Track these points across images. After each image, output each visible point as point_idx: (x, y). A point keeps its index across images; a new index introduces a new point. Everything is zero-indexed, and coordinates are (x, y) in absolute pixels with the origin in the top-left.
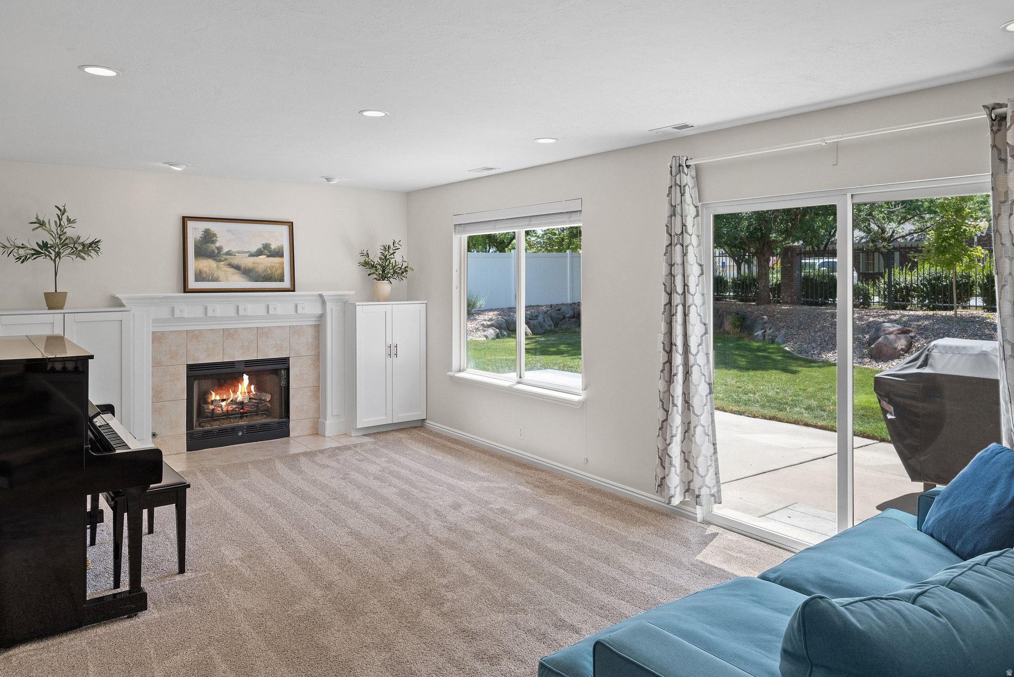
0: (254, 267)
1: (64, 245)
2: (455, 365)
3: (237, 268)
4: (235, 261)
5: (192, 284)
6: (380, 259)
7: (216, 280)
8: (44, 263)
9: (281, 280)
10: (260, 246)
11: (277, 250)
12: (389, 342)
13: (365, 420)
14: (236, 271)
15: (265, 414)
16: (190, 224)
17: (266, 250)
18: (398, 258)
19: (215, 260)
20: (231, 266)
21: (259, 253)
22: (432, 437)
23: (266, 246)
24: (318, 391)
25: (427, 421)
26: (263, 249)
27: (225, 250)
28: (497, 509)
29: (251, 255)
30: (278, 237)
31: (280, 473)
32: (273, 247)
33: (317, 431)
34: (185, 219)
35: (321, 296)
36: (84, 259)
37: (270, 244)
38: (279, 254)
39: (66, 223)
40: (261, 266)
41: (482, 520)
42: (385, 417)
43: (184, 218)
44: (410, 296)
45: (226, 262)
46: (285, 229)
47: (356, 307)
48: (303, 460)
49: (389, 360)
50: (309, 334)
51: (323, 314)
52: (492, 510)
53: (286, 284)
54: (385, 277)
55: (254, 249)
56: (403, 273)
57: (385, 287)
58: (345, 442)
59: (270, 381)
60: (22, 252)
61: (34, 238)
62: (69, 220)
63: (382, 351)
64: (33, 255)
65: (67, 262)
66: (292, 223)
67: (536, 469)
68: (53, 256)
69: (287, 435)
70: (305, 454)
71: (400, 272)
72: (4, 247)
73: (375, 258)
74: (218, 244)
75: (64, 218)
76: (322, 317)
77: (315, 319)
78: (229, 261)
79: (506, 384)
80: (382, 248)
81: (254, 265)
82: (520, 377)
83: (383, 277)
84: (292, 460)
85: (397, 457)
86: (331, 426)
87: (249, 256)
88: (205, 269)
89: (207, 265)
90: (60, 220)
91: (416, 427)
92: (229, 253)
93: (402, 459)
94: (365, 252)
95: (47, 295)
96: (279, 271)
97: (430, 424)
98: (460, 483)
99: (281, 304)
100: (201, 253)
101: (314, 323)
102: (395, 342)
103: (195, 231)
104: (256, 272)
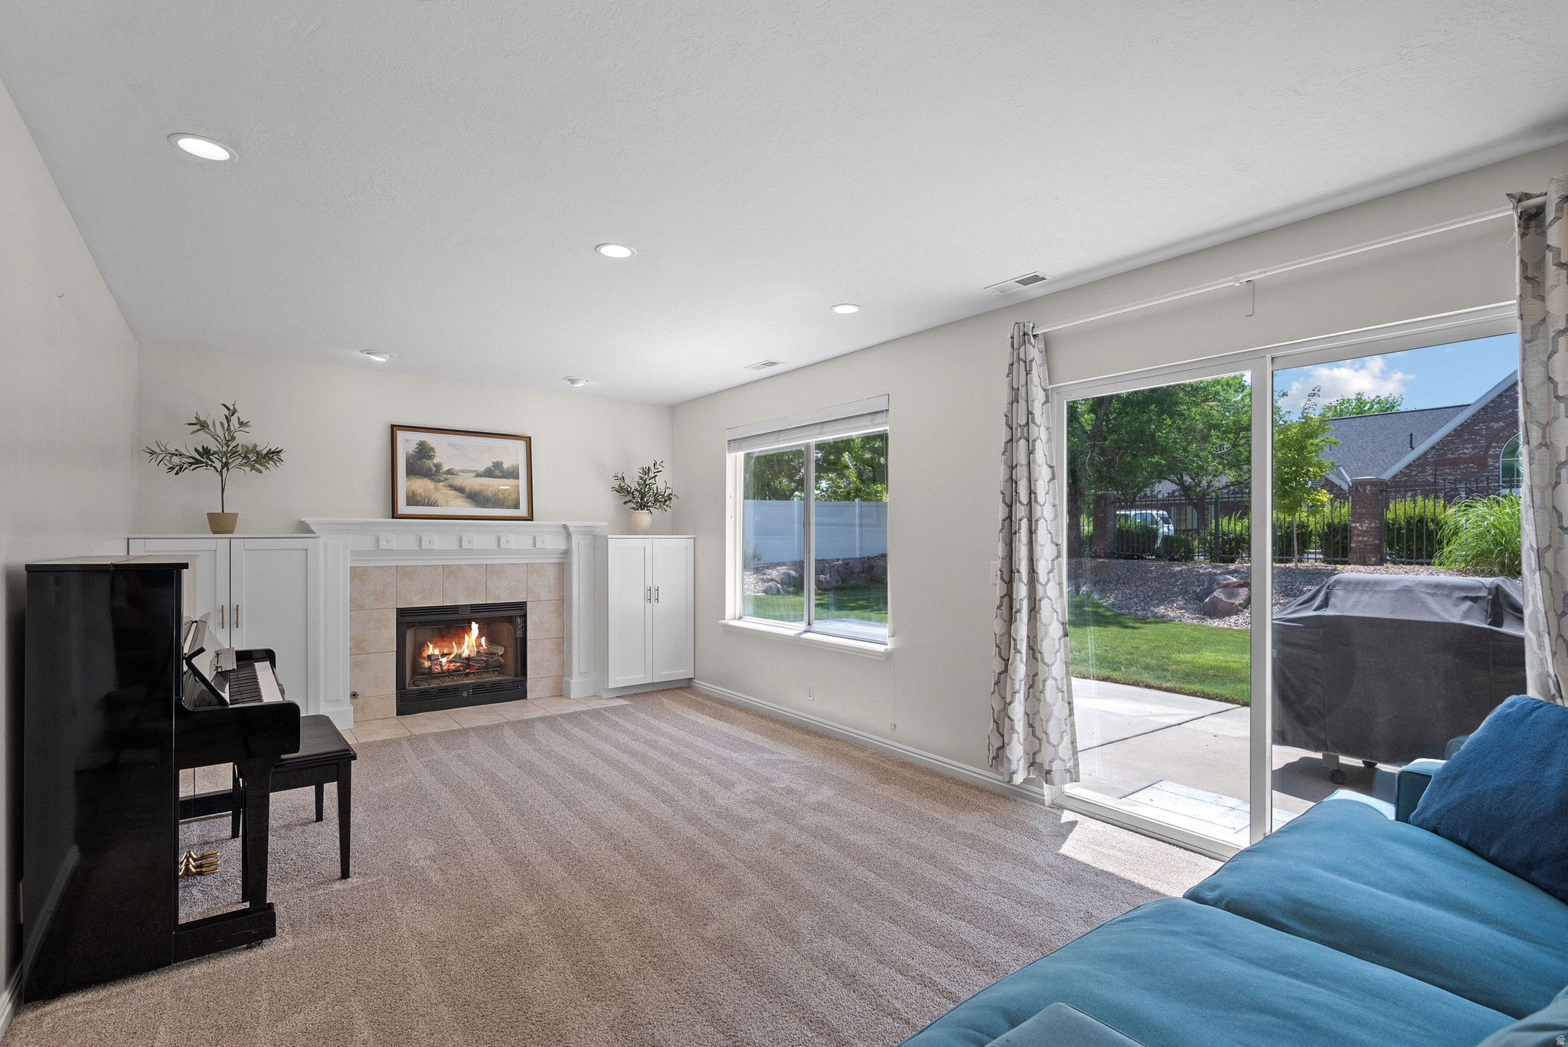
0: (481, 490)
1: (234, 453)
2: (730, 611)
3: (460, 490)
4: (458, 481)
5: (403, 508)
6: (639, 484)
7: (434, 504)
8: (207, 475)
9: (517, 506)
10: (490, 464)
11: (511, 470)
12: (649, 584)
13: (620, 676)
14: (459, 494)
15: (497, 671)
16: (401, 435)
17: (495, 471)
18: (660, 484)
19: (432, 480)
20: (453, 487)
21: (489, 473)
22: (701, 700)
23: (498, 465)
24: (563, 643)
25: (695, 681)
26: (493, 469)
27: (445, 468)
28: (781, 788)
29: (479, 475)
30: (512, 455)
31: (507, 742)
32: (506, 466)
33: (561, 692)
34: (394, 428)
35: (565, 527)
36: (260, 472)
37: (502, 463)
38: (513, 474)
39: (237, 426)
40: (490, 489)
41: (761, 802)
42: (643, 675)
43: (393, 426)
44: (675, 530)
45: (446, 483)
46: (522, 444)
47: (607, 540)
48: (539, 726)
49: (649, 606)
50: (550, 576)
51: (568, 550)
52: (774, 789)
53: (523, 511)
54: (645, 506)
55: (481, 468)
56: (666, 501)
57: (644, 517)
58: (595, 704)
59: (505, 629)
60: (176, 460)
61: (190, 443)
62: (241, 424)
63: (639, 596)
64: (192, 464)
65: (238, 475)
66: (530, 438)
67: (830, 738)
68: (218, 465)
69: (524, 696)
70: (543, 719)
71: (663, 500)
72: (152, 453)
73: (633, 483)
74: (436, 461)
75: (234, 419)
76: (567, 553)
77: (559, 556)
78: (451, 481)
79: (792, 633)
80: (641, 471)
81: (482, 488)
82: (809, 624)
83: (643, 506)
84: (524, 727)
85: (656, 722)
86: (577, 685)
87: (476, 476)
88: (420, 491)
89: (421, 485)
90: (228, 421)
91: (682, 688)
92: (450, 472)
93: (663, 725)
94: (620, 476)
95: (212, 517)
96: (513, 496)
97: (699, 683)
98: (734, 755)
99: (516, 538)
100: (413, 471)
101: (557, 561)
102: (656, 584)
103: (407, 443)
104: (484, 496)
